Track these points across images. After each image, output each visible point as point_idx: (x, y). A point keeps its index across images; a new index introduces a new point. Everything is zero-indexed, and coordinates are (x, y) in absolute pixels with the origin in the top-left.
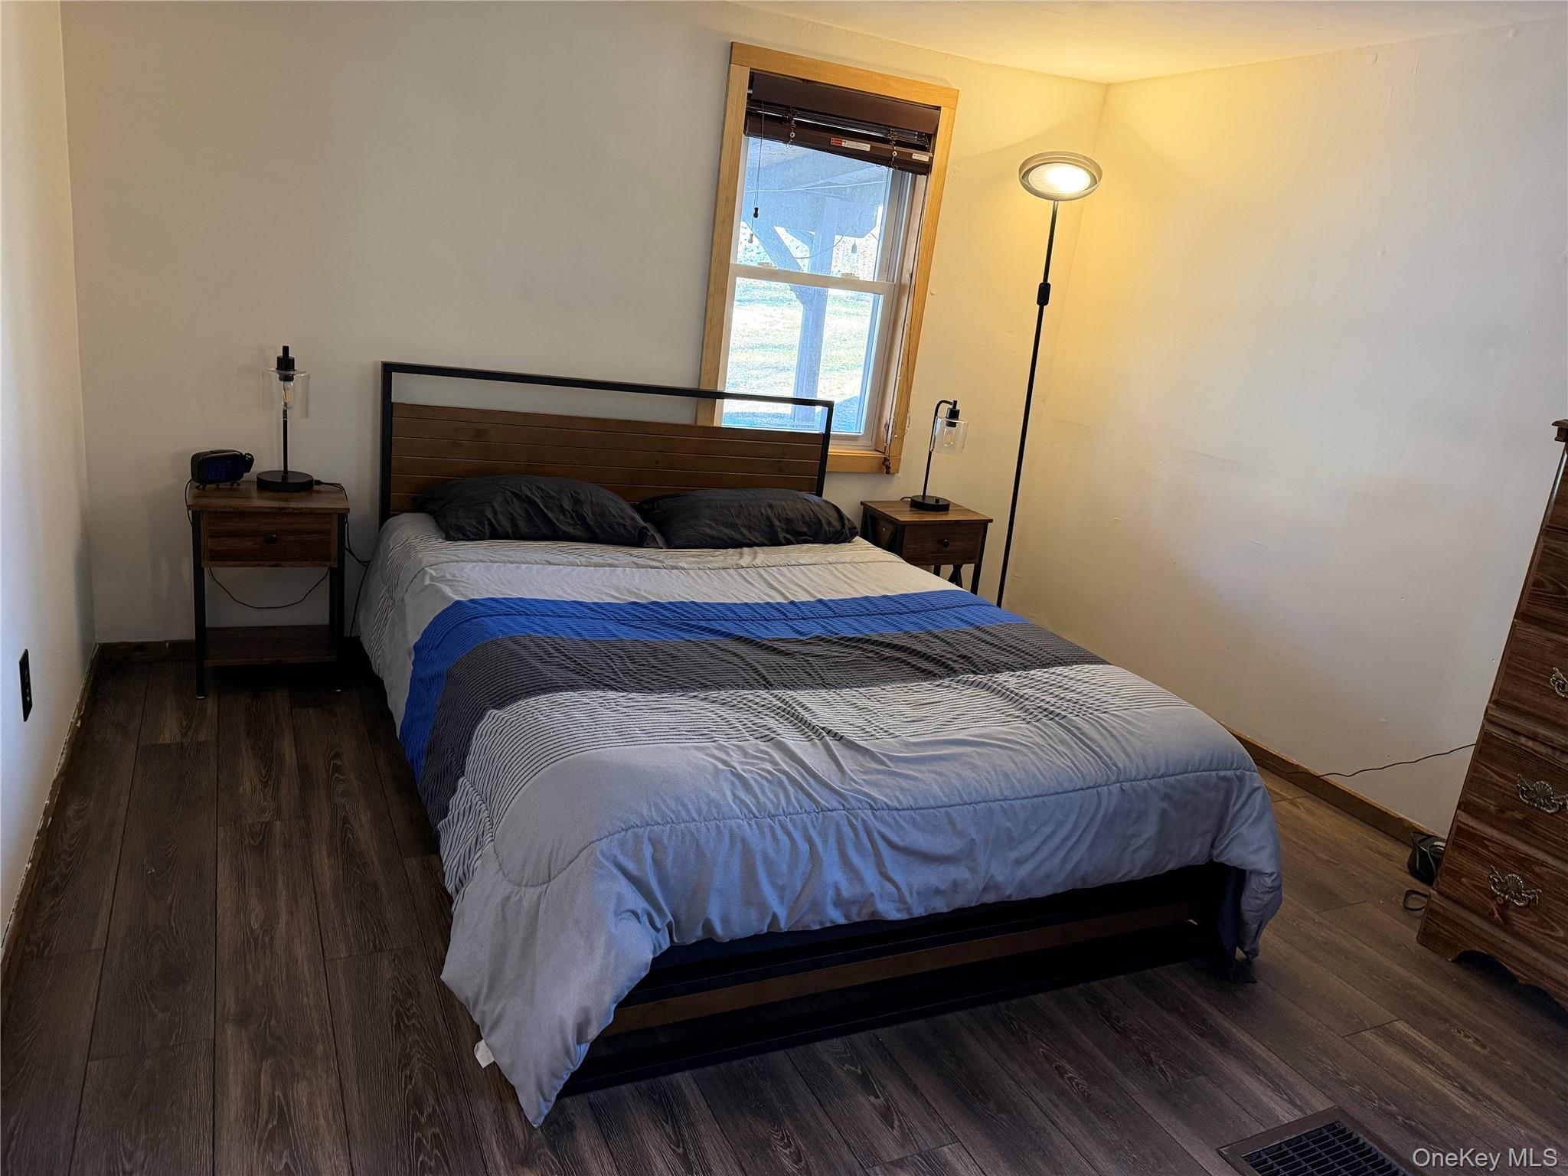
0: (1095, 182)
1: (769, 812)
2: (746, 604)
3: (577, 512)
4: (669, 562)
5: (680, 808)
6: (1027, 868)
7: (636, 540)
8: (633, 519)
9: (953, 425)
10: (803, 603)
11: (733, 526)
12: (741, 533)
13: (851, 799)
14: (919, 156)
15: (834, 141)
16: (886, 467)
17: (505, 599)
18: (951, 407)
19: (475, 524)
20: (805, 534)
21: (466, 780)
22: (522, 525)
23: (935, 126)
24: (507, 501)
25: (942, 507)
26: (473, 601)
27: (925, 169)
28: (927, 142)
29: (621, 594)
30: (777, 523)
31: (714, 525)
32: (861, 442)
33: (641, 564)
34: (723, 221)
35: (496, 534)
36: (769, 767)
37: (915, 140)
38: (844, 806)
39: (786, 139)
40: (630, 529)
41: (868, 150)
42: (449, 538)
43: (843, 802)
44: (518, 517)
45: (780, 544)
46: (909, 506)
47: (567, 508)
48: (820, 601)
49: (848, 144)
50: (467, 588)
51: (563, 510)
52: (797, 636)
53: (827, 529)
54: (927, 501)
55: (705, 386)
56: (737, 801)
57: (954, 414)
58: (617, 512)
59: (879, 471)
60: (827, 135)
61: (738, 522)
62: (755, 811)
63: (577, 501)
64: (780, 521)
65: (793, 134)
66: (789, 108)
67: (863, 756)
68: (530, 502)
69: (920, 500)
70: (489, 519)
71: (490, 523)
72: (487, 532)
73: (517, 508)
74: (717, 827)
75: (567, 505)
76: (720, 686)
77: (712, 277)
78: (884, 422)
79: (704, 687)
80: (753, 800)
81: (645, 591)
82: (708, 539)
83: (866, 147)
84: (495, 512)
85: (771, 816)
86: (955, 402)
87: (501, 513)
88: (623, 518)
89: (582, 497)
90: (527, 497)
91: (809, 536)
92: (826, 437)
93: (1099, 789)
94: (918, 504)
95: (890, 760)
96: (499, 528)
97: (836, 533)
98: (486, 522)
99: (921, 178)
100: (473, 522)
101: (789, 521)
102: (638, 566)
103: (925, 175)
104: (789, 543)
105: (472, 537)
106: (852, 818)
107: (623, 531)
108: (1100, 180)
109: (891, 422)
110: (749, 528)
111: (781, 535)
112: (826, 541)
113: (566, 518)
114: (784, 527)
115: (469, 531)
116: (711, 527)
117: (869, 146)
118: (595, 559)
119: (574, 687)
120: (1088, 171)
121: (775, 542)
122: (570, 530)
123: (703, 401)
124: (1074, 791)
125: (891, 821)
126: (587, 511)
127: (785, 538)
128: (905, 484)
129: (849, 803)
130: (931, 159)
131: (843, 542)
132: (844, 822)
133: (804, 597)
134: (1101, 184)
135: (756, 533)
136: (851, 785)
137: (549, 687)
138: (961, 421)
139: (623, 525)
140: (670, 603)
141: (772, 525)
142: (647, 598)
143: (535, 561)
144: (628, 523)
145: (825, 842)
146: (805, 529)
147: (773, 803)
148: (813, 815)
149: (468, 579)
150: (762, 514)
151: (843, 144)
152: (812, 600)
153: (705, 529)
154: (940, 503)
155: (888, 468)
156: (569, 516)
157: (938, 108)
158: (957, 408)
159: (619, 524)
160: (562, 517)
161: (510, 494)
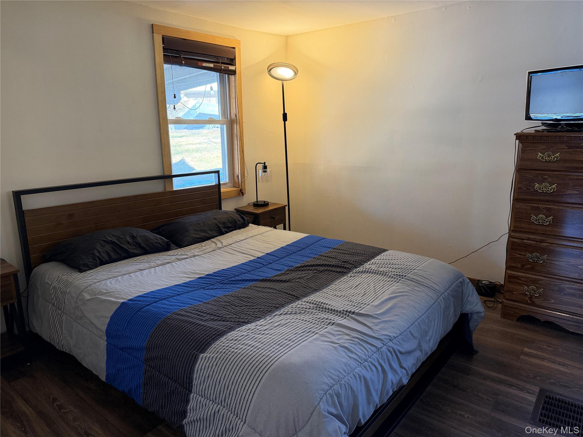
0: (296, 74)
1: (365, 359)
2: (243, 264)
3: (136, 242)
4: (190, 254)
5: (338, 373)
6: (432, 341)
7: (166, 248)
8: (161, 239)
9: (266, 172)
10: (262, 256)
11: (204, 231)
12: (208, 233)
13: (384, 339)
14: (231, 68)
15: (199, 63)
16: (241, 193)
17: (145, 294)
18: (263, 165)
19: (92, 261)
20: (231, 227)
21: (195, 395)
22: (113, 256)
23: (234, 56)
24: (103, 246)
25: (265, 204)
26: (130, 300)
27: (234, 73)
28: (232, 61)
29: (189, 275)
30: (220, 225)
31: (196, 233)
32: (228, 185)
33: (180, 259)
34: (162, 101)
35: (103, 263)
36: (348, 338)
37: (226, 61)
38: (383, 344)
39: (181, 64)
40: (162, 244)
41: (213, 66)
42: (81, 271)
43: (382, 342)
44: (110, 252)
45: (223, 234)
46: (253, 207)
47: (130, 241)
48: (267, 254)
49: (205, 64)
50: (120, 294)
51: (129, 243)
52: (280, 273)
53: (239, 223)
54: (259, 203)
55: (166, 174)
56: (352, 359)
57: (265, 167)
58: (153, 237)
59: (239, 195)
60: (196, 62)
61: (205, 229)
62: (360, 361)
63: (133, 237)
64: (221, 224)
65: (183, 62)
66: (179, 51)
67: (368, 318)
68: (113, 243)
69: (256, 203)
70: (98, 257)
71: (99, 258)
72: (98, 263)
73: (108, 247)
74: (354, 375)
75: (129, 239)
76: (283, 306)
77: (161, 126)
78: (236, 175)
79: (277, 308)
80: (356, 356)
81: (198, 270)
82: (197, 240)
83: (212, 65)
84: (99, 252)
85: (366, 361)
86: (265, 163)
87: (103, 252)
88: (157, 240)
89: (135, 235)
90: (111, 241)
91: (233, 228)
92: (219, 185)
93: (438, 300)
94: (257, 205)
95: (378, 316)
96: (103, 259)
97: (242, 224)
98: (97, 258)
99: (232, 77)
100: (91, 260)
101: (224, 223)
102: (179, 260)
103: (234, 75)
104: (227, 232)
105: (92, 267)
106: (389, 348)
107: (159, 245)
108: (298, 73)
109: (240, 174)
110: (211, 230)
111: (223, 230)
112: (240, 228)
113: (131, 246)
114: (223, 226)
115: (90, 265)
116: (196, 234)
117: (213, 65)
118: (159, 262)
119: (231, 329)
120: (293, 70)
121: (222, 233)
122: (135, 251)
123: (167, 180)
124: (433, 304)
125: (397, 342)
126: (139, 240)
127: (225, 231)
128: (249, 198)
129: (384, 342)
130: (236, 68)
131: (246, 227)
132: (387, 351)
133: (260, 255)
134: (298, 75)
135: (214, 232)
136: (378, 333)
137: (220, 334)
138: (268, 170)
139: (158, 243)
140: (214, 273)
141: (219, 227)
142: (203, 274)
143: (134, 271)
144: (160, 241)
145: (385, 363)
146: (230, 225)
147: (363, 354)
148: (377, 353)
149: (116, 290)
150: (213, 223)
151: (203, 65)
152: (264, 254)
153: (194, 235)
154: (266, 203)
155: (242, 193)
156: (132, 245)
157: (234, 48)
158: (266, 165)
159: (156, 242)
160: (129, 246)
161: (102, 242)
